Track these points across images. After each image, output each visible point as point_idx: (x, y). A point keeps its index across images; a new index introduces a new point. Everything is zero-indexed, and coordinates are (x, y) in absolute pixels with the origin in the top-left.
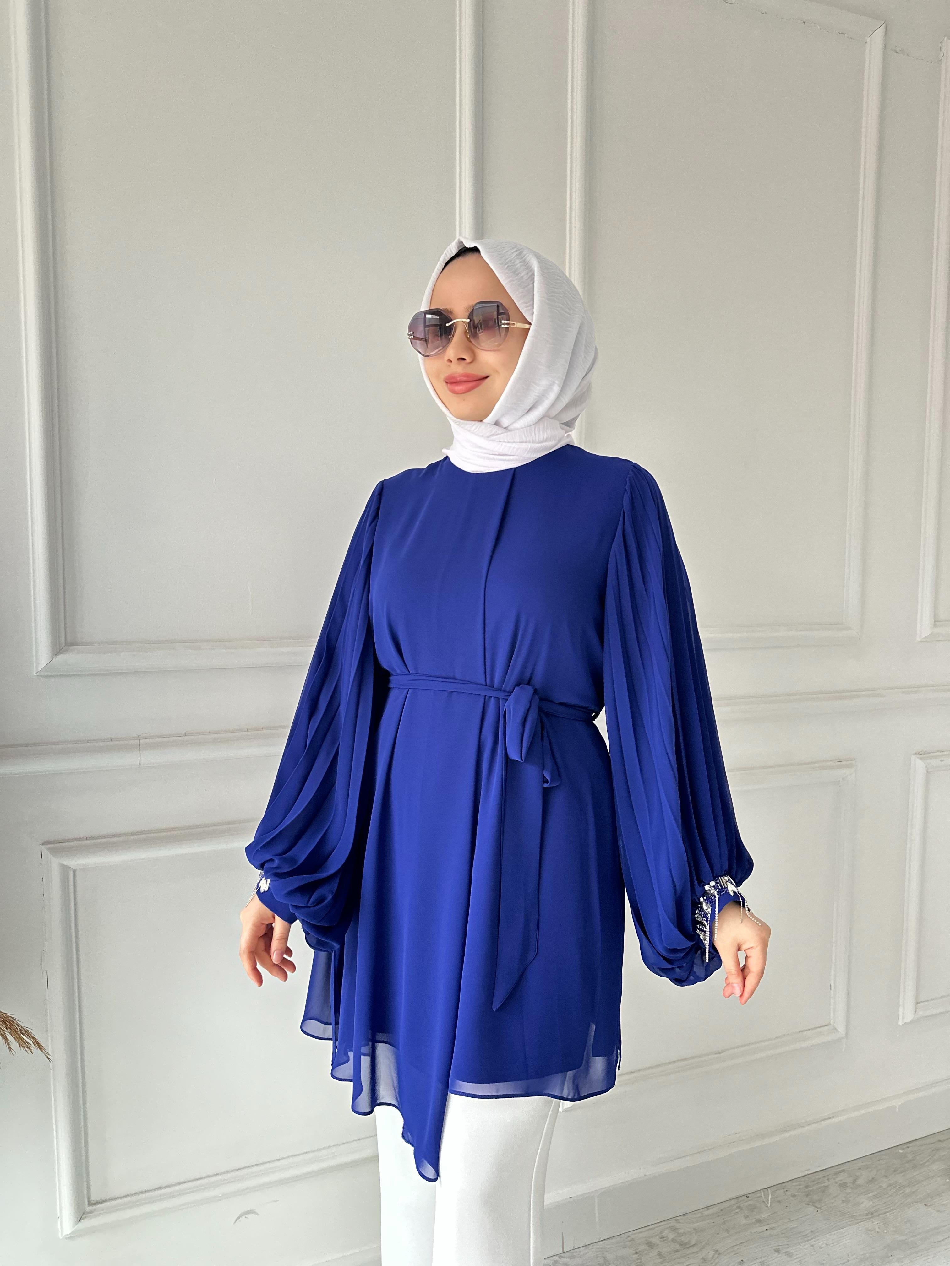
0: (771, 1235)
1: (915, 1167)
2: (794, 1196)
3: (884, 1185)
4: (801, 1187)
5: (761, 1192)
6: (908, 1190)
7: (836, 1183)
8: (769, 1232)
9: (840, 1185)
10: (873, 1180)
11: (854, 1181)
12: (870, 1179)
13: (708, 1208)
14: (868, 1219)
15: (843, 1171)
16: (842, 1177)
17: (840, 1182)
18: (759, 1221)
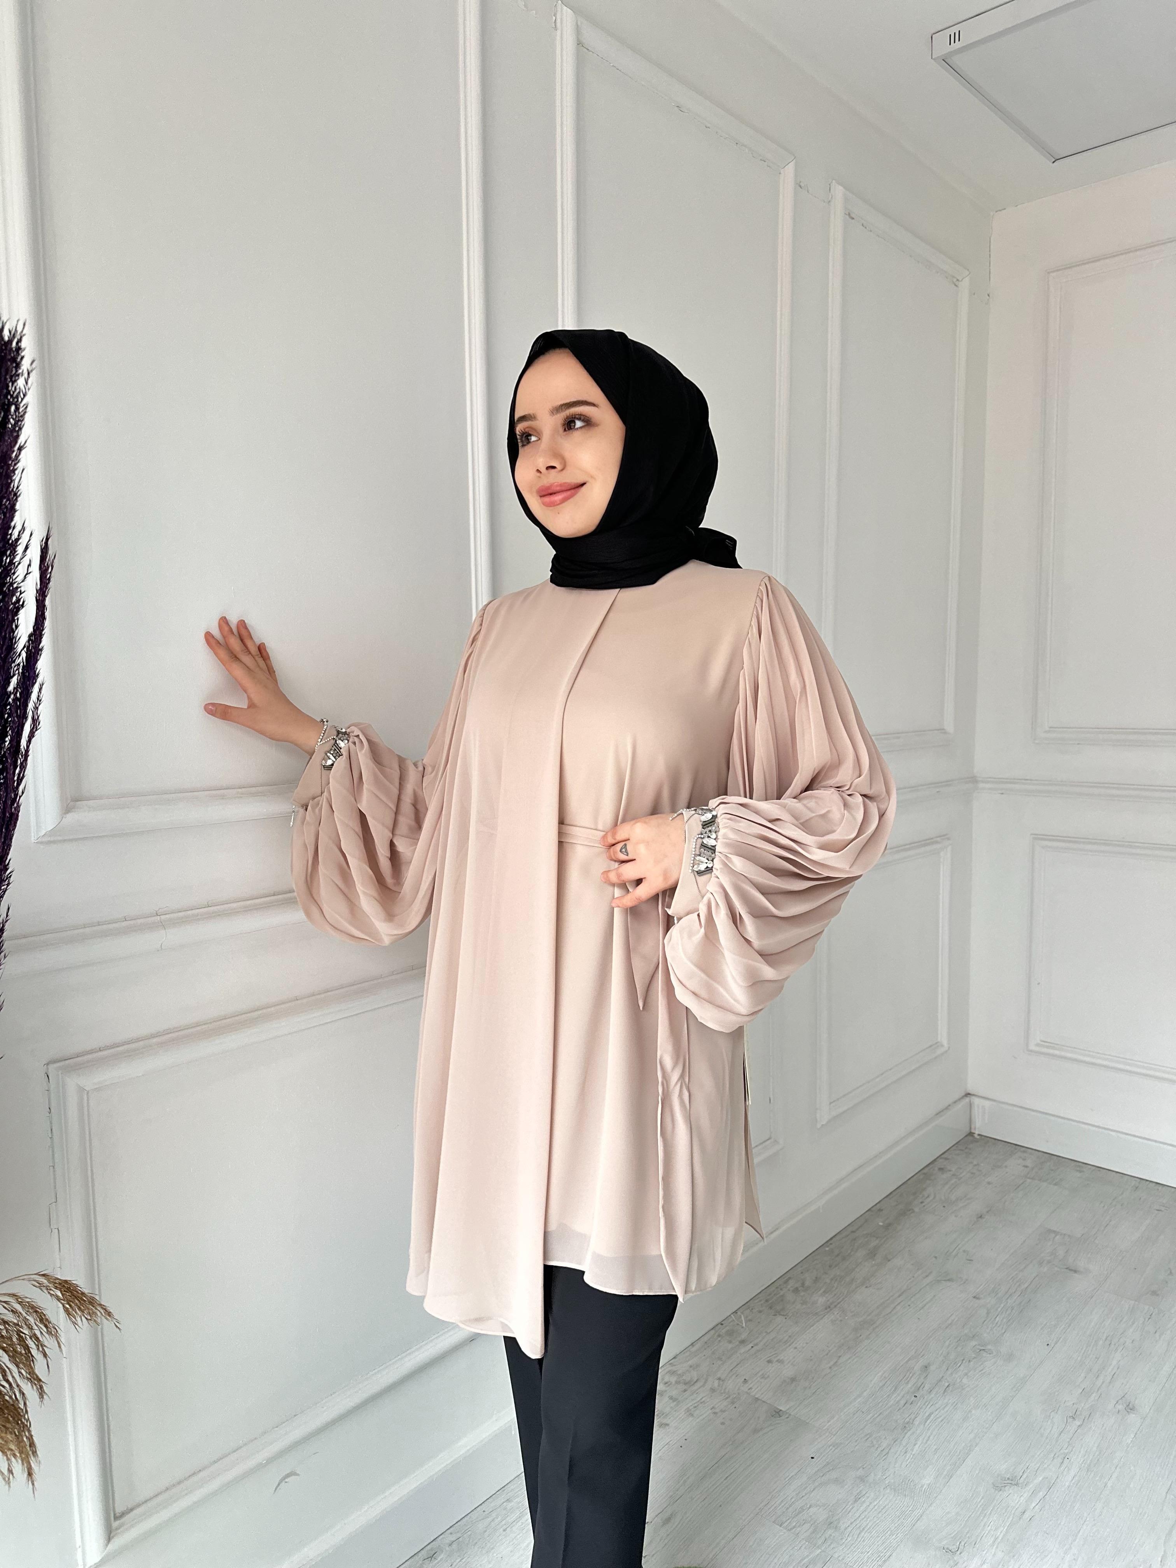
0: (758, 1351)
1: (844, 1259)
2: (760, 1312)
3: (828, 1281)
4: (762, 1302)
5: (731, 1317)
6: (848, 1279)
7: (789, 1290)
8: (755, 1348)
9: (793, 1291)
10: (817, 1280)
11: (803, 1285)
12: (814, 1279)
13: (692, 1344)
14: (828, 1312)
15: (790, 1278)
16: (791, 1283)
17: (792, 1289)
18: (743, 1342)
